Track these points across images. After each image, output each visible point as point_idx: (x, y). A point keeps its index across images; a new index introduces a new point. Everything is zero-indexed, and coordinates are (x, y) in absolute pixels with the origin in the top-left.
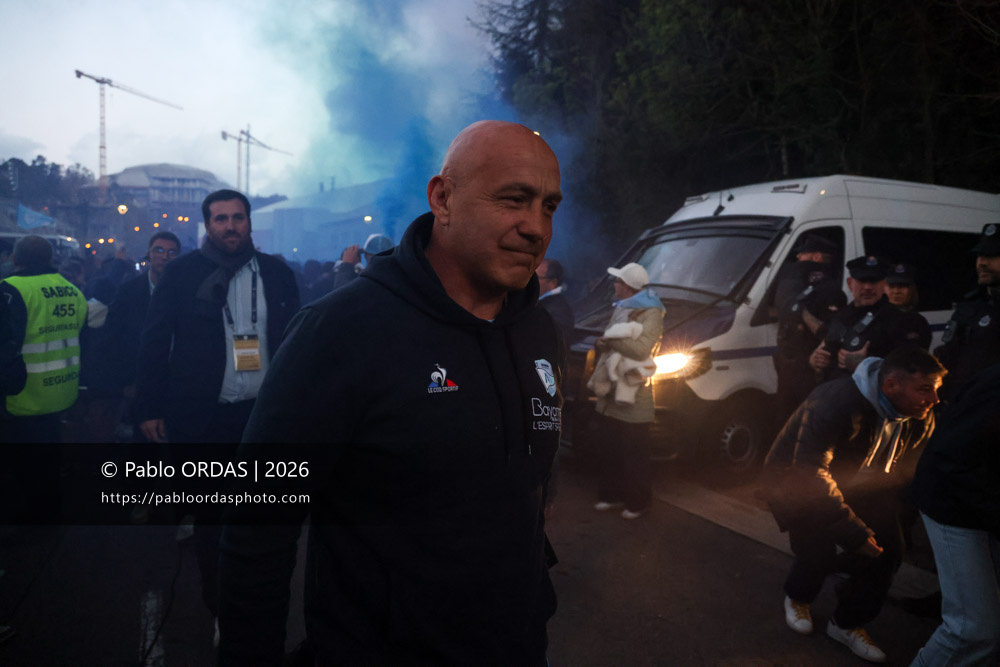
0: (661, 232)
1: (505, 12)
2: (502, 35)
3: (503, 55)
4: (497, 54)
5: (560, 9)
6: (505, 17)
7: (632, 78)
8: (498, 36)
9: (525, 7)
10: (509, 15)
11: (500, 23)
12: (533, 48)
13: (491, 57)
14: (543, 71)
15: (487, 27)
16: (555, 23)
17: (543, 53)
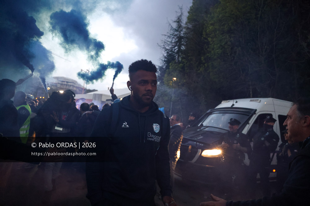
0: (214, 111)
1: (169, 43)
2: (167, 49)
3: (167, 55)
4: (165, 55)
5: (185, 44)
6: (169, 44)
7: (206, 65)
8: (166, 50)
9: (175, 42)
10: (170, 44)
11: (167, 46)
12: (176, 54)
13: (164, 55)
14: (179, 60)
15: (163, 47)
16: (183, 48)
17: (179, 56)
